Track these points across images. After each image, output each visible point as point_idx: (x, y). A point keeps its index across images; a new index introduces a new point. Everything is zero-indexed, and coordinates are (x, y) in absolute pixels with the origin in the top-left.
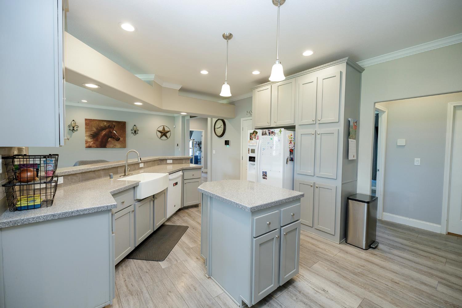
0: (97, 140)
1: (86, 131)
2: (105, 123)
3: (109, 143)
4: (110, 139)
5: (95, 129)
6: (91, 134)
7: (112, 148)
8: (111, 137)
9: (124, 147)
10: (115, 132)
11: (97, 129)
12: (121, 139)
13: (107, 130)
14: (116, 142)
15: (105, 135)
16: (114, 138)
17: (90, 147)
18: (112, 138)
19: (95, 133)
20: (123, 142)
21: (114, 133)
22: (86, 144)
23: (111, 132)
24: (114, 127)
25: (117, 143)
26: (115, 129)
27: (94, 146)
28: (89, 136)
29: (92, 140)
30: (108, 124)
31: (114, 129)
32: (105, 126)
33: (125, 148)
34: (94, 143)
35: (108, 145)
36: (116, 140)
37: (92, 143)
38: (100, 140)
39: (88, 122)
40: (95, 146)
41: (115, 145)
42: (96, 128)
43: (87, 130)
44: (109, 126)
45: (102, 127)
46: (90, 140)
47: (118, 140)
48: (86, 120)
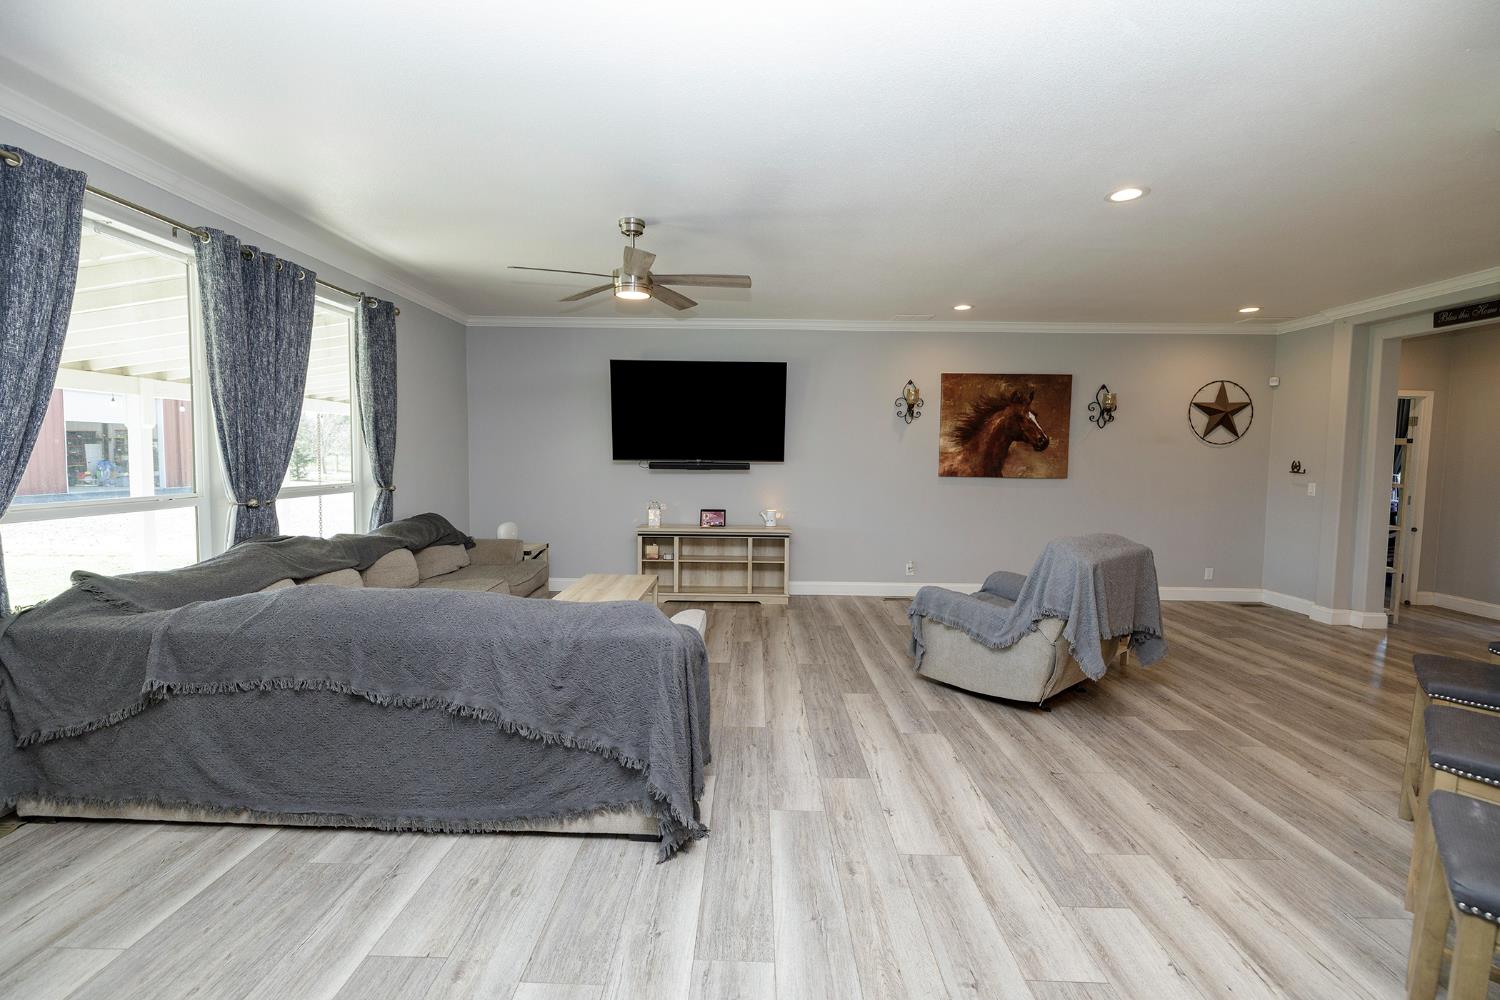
0: (975, 448)
1: (944, 418)
2: (1003, 386)
3: (1012, 460)
4: (1014, 444)
5: (969, 410)
6: (958, 429)
7: (1021, 477)
8: (1019, 438)
9: (1062, 474)
10: (1031, 416)
11: (977, 409)
12: (1053, 443)
13: (1008, 411)
14: (1038, 455)
15: (1000, 429)
16: (1027, 441)
17: (951, 473)
18: (1022, 440)
19: (969, 423)
20: (1058, 454)
21: (1030, 421)
22: (941, 461)
23: (1021, 419)
24: (1032, 398)
25: (1037, 460)
26: (1032, 407)
27: (963, 472)
28: (952, 436)
29: (960, 448)
30: (1012, 390)
31: (1029, 404)
32: (1002, 396)
33: (1065, 480)
34: (965, 460)
35: (1007, 467)
36: (1036, 450)
37: (960, 458)
38: (982, 448)
39: (953, 385)
40: (969, 471)
41: (1030, 468)
42: (972, 406)
43: (948, 411)
44: (1015, 394)
45: (990, 399)
46: (952, 450)
47: (1041, 446)
48: (946, 377)
